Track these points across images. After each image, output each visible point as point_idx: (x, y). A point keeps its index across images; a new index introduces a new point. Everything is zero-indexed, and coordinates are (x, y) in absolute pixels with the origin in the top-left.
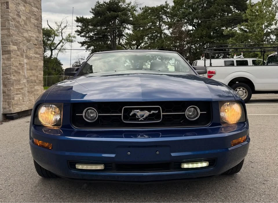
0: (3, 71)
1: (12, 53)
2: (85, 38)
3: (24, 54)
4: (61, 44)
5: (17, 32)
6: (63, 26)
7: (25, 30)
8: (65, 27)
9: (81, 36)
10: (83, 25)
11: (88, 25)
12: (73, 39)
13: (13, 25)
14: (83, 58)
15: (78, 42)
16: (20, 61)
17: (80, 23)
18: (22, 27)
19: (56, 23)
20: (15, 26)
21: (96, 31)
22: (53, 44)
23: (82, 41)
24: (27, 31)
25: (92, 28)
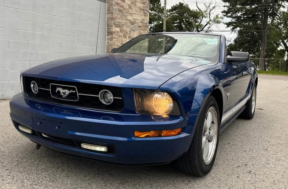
0: (107, 50)
1: (114, 34)
2: (232, 19)
3: (128, 35)
4: (208, 25)
5: (121, 15)
6: (211, 7)
7: (130, 13)
8: (214, 8)
9: (227, 17)
10: (230, 4)
11: (236, 4)
12: (220, 19)
13: (116, 9)
14: (230, 40)
15: (224, 23)
16: (122, 41)
17: (227, 3)
18: (126, 10)
19: (205, 4)
20: (118, 10)
21: (244, 10)
22: (200, 25)
23: (228, 22)
24: (131, 14)
25: (240, 8)
